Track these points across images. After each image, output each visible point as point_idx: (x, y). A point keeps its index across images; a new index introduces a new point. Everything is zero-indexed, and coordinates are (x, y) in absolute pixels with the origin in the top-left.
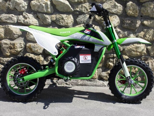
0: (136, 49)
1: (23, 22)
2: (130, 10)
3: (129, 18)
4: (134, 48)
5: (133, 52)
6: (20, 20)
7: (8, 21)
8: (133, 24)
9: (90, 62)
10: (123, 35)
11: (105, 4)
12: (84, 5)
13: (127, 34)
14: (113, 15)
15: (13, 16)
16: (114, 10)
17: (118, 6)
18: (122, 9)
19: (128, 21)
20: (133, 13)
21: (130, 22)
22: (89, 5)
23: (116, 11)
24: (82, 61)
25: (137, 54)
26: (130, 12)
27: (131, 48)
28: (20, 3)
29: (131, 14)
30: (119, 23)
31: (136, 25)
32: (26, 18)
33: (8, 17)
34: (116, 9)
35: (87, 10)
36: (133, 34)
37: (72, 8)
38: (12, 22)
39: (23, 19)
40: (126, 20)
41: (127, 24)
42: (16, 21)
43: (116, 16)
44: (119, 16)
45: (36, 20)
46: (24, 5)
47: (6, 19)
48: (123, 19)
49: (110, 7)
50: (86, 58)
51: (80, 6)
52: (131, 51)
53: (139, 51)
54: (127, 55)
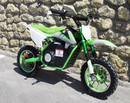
0: (125, 50)
1: (46, 22)
2: (120, 14)
3: (120, 22)
4: (123, 49)
5: (122, 52)
6: (45, 20)
7: (39, 21)
8: (123, 27)
9: (62, 56)
10: (113, 37)
11: (100, 9)
12: (84, 10)
13: (117, 36)
14: (106, 19)
15: (41, 18)
16: (107, 14)
17: (110, 11)
18: (114, 13)
19: (119, 24)
20: (123, 17)
21: (120, 25)
22: (88, 10)
23: (109, 15)
24: (57, 54)
25: (126, 55)
26: (121, 16)
27: (121, 49)
28: (45, 9)
29: (122, 17)
30: (112, 25)
31: (125, 28)
32: (48, 19)
33: (38, 18)
34: (109, 13)
35: (86, 13)
36: (124, 36)
37: (76, 12)
38: (40, 21)
39: (46, 19)
40: (118, 23)
41: (118, 27)
42: (43, 21)
43: (109, 19)
44: (112, 19)
45: (54, 21)
46: (47, 10)
47: (38, 19)
48: (115, 22)
49: (104, 11)
50: (60, 52)
51: (81, 10)
52: (120, 52)
53: (128, 53)
54: (117, 55)
